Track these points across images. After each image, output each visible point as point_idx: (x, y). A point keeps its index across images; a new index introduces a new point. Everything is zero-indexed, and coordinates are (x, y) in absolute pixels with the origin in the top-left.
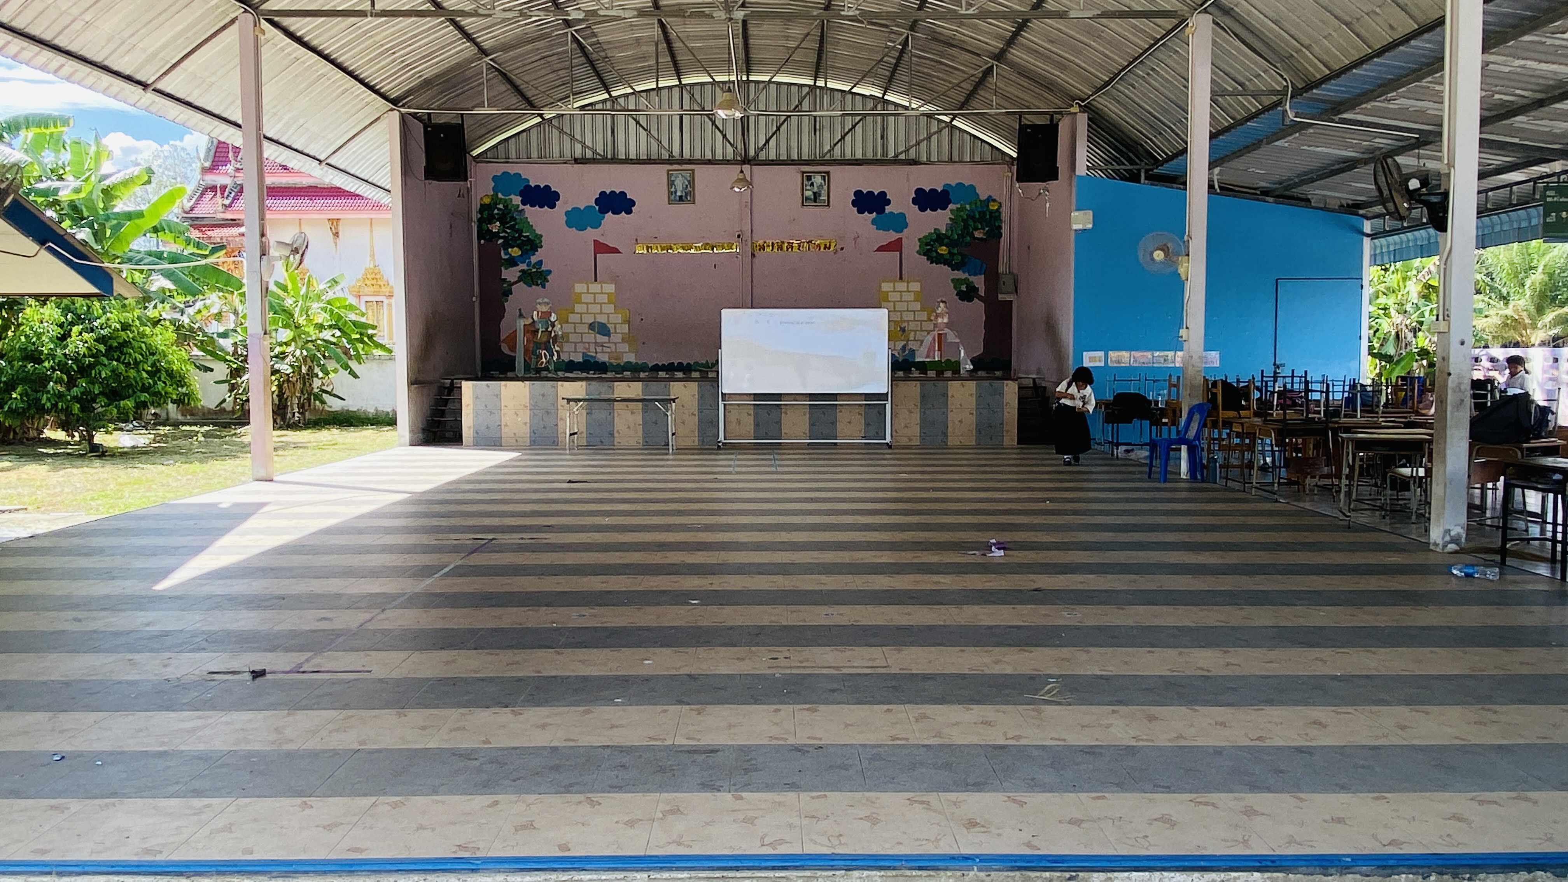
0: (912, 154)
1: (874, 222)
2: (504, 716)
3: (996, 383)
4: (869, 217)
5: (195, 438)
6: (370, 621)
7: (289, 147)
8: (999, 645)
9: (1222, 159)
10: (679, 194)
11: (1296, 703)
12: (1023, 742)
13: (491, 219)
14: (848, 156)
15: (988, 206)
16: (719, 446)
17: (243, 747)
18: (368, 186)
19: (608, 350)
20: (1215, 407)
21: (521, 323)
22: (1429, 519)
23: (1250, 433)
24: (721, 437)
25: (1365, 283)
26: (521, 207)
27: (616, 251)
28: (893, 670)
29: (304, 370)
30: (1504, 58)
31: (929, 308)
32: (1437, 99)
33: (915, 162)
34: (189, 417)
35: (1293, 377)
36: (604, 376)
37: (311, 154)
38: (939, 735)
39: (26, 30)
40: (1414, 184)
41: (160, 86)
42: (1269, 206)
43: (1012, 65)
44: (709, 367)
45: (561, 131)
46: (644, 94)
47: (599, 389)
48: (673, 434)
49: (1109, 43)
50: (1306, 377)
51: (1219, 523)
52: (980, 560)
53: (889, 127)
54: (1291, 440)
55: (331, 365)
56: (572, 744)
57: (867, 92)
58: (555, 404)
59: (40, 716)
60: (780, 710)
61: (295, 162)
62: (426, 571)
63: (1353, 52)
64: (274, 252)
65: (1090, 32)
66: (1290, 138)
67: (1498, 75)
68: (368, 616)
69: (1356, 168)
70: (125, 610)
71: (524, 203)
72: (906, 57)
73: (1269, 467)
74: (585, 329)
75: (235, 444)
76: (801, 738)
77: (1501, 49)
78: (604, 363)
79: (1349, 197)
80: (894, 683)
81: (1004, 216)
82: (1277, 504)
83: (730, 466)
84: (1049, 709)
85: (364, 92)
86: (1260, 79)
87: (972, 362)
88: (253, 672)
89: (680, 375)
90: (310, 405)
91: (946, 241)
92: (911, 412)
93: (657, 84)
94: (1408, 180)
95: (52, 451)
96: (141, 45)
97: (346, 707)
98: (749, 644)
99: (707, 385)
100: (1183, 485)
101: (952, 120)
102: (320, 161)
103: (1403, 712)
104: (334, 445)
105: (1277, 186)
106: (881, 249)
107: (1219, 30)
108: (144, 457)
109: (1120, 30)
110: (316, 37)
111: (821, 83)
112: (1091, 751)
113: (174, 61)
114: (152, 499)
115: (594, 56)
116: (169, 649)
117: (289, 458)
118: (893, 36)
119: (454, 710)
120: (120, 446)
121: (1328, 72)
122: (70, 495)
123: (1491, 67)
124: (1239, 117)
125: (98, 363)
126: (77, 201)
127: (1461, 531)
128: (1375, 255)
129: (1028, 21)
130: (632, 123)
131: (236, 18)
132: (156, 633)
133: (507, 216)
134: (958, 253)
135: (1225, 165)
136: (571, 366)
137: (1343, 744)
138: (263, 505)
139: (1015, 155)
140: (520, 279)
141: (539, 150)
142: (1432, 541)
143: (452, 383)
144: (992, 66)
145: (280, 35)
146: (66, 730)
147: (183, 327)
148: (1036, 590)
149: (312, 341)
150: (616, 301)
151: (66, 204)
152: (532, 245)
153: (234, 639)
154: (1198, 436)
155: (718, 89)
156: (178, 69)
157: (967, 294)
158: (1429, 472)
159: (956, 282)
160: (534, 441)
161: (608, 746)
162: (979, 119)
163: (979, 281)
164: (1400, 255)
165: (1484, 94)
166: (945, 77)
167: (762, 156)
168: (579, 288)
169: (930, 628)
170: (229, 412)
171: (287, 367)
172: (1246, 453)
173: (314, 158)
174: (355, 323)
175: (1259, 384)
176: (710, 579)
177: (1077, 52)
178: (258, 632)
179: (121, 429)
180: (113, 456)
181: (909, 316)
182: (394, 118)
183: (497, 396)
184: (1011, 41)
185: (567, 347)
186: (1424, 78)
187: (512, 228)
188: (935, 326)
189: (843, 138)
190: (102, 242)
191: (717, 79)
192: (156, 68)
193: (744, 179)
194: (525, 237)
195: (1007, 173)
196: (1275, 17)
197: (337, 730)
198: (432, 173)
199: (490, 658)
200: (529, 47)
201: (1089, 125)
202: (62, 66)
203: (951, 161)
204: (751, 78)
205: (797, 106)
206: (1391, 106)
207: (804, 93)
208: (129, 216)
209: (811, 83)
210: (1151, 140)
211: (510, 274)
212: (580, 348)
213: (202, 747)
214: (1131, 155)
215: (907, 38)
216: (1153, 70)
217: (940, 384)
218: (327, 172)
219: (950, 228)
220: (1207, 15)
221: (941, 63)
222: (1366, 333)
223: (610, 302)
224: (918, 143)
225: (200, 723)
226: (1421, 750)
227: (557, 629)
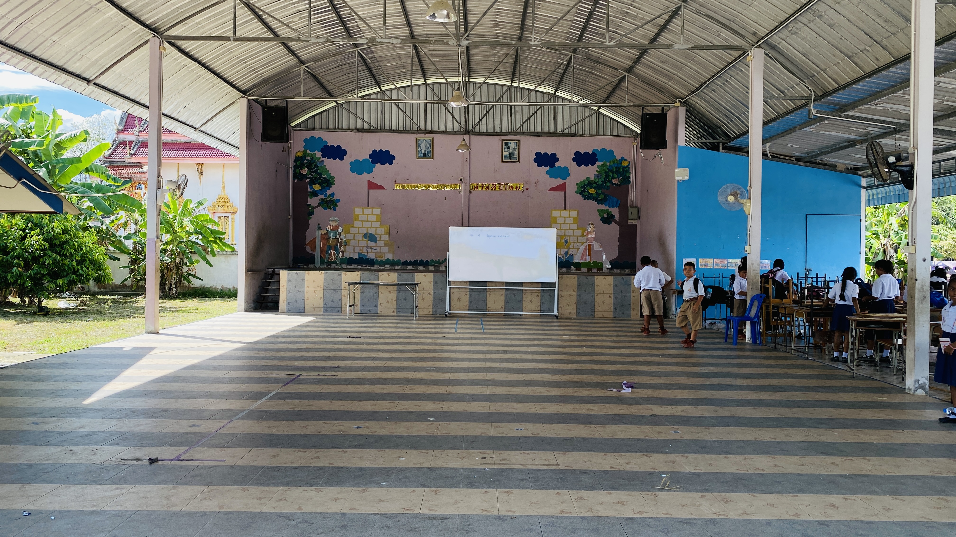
0: (573, 129)
1: (548, 172)
2: (311, 492)
3: (626, 278)
4: (544, 169)
5: (106, 304)
6: (223, 427)
7: (177, 120)
8: (629, 451)
9: (771, 138)
10: (423, 152)
11: (818, 492)
12: (645, 515)
13: (302, 166)
14: (532, 130)
15: (621, 163)
16: (446, 315)
17: (145, 508)
18: (225, 145)
19: (375, 251)
20: (768, 297)
21: (319, 233)
22: (905, 373)
23: (790, 314)
24: (447, 309)
25: (863, 218)
26: (322, 159)
27: (381, 188)
28: (562, 467)
29: (178, 261)
30: (950, 79)
31: (583, 227)
32: (907, 104)
33: (575, 135)
34: (102, 290)
35: (817, 277)
36: (372, 268)
37: (190, 124)
38: (590, 510)
39: (15, 45)
40: (892, 159)
41: (98, 81)
42: (801, 168)
43: (638, 76)
44: (440, 263)
45: (349, 111)
46: (402, 89)
47: (368, 276)
48: (417, 307)
49: (700, 64)
50: (825, 278)
51: (771, 372)
52: (617, 394)
53: (559, 113)
54: (816, 319)
55: (195, 258)
56: (354, 511)
57: (545, 91)
58: (340, 286)
59: (15, 487)
60: (488, 492)
61: (180, 129)
62: (257, 396)
63: (853, 74)
64: (165, 187)
65: (686, 57)
66: (814, 126)
67: (946, 91)
68: (222, 424)
69: (856, 145)
70: (66, 417)
71: (323, 156)
72: (570, 69)
73: (803, 336)
74: (360, 237)
75: (132, 308)
76: (502, 511)
77: (947, 74)
78: (372, 260)
79: (851, 163)
80: (561, 476)
81: (632, 169)
82: (807, 361)
83: (453, 328)
84: (660, 494)
85: (226, 86)
86: (794, 89)
87: (611, 263)
88: (150, 459)
89: (421, 268)
90: (180, 283)
91: (594, 185)
92: (570, 295)
93: (411, 83)
94: (888, 157)
95: (13, 311)
96: (87, 56)
97: (210, 484)
98: (467, 448)
99: (439, 275)
100: (748, 347)
101: (599, 109)
102: (196, 129)
103: (887, 499)
104: (195, 309)
105: (806, 155)
106: (552, 189)
107: (768, 58)
108: (75, 316)
109: (706, 57)
110: (198, 52)
111: (515, 84)
112: (687, 522)
113: (107, 66)
114: (79, 343)
115: (371, 65)
116: (96, 443)
117: (167, 318)
118: (562, 56)
119: (279, 487)
120: (58, 307)
121: (837, 86)
122: (26, 340)
123: (941, 84)
124: (782, 113)
125: (45, 255)
126: (38, 151)
127: (926, 381)
128: (869, 200)
129: (647, 49)
130: (394, 107)
131: (148, 40)
132: (86, 433)
133: (312, 165)
134: (602, 193)
135: (773, 142)
136: (351, 261)
137: (849, 520)
138: (152, 349)
139: (639, 131)
140: (319, 205)
141: (334, 123)
142: (907, 387)
143: (273, 271)
144: (625, 76)
145: (176, 51)
146: (31, 496)
147: (102, 231)
148: (653, 416)
149: (184, 242)
150: (382, 221)
151: (31, 153)
152: (328, 183)
153: (137, 438)
154: (756, 316)
155: (449, 86)
156: (110, 71)
157: (608, 219)
158: (904, 341)
159: (600, 212)
160: (326, 310)
161: (378, 514)
162: (616, 109)
163: (615, 211)
164: (884, 200)
165: (937, 101)
166: (595, 82)
167: (477, 129)
168: (358, 211)
169: (585, 439)
170: (129, 286)
171: (167, 258)
172: (788, 326)
173: (192, 127)
174: (212, 231)
175: (795, 282)
176: (442, 404)
177: (680, 69)
178: (153, 433)
179: (59, 297)
180: (54, 314)
181: (570, 233)
182: (244, 102)
183: (303, 280)
184: (637, 61)
185: (349, 249)
186: (899, 91)
187: (315, 172)
188: (587, 239)
189: (529, 119)
190: (52, 177)
191: (449, 80)
192: (95, 71)
193: (466, 145)
194: (323, 178)
195: (635, 143)
196: (804, 51)
197: (205, 499)
198: (266, 137)
199: (301, 454)
200: (331, 59)
201: (686, 114)
202: (37, 68)
203: (598, 134)
204: (471, 80)
205: (500, 99)
206: (878, 108)
207: (505, 90)
208: (72, 161)
209: (509, 84)
210: (726, 124)
211: (313, 201)
212: (357, 249)
213: (119, 508)
214: (713, 133)
215: (571, 57)
216: (727, 81)
217: (590, 278)
218: (199, 135)
219: (598, 176)
220: (761, 49)
221: (592, 73)
222: (863, 250)
223: (377, 221)
224: (577, 123)
225: (117, 492)
226: (899, 524)
227: (343, 436)
